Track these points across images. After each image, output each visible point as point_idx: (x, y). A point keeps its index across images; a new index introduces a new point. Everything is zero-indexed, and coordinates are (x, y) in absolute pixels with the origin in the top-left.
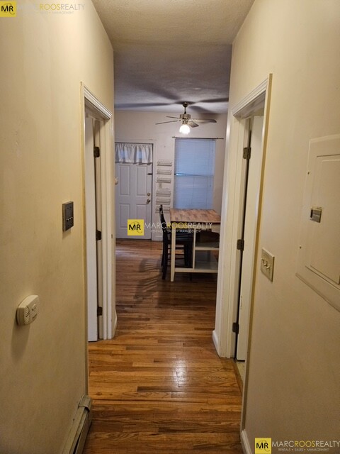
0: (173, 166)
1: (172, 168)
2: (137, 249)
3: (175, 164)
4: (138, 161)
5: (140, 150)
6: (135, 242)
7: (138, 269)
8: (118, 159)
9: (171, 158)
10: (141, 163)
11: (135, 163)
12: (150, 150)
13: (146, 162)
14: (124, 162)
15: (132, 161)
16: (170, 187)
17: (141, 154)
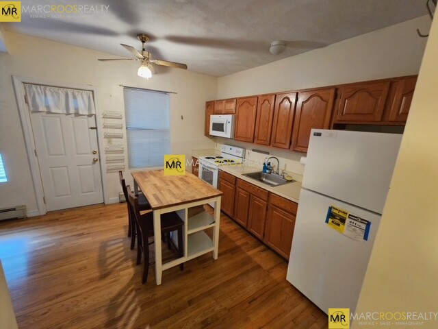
0: (124, 119)
1: (123, 122)
2: (87, 225)
3: (126, 117)
4: (72, 111)
5: (75, 97)
6: (80, 212)
7: (95, 273)
8: (38, 108)
9: (121, 110)
10: (77, 114)
11: (68, 114)
12: (89, 98)
13: (86, 113)
14: (49, 112)
15: (62, 110)
16: (123, 143)
17: (76, 103)
